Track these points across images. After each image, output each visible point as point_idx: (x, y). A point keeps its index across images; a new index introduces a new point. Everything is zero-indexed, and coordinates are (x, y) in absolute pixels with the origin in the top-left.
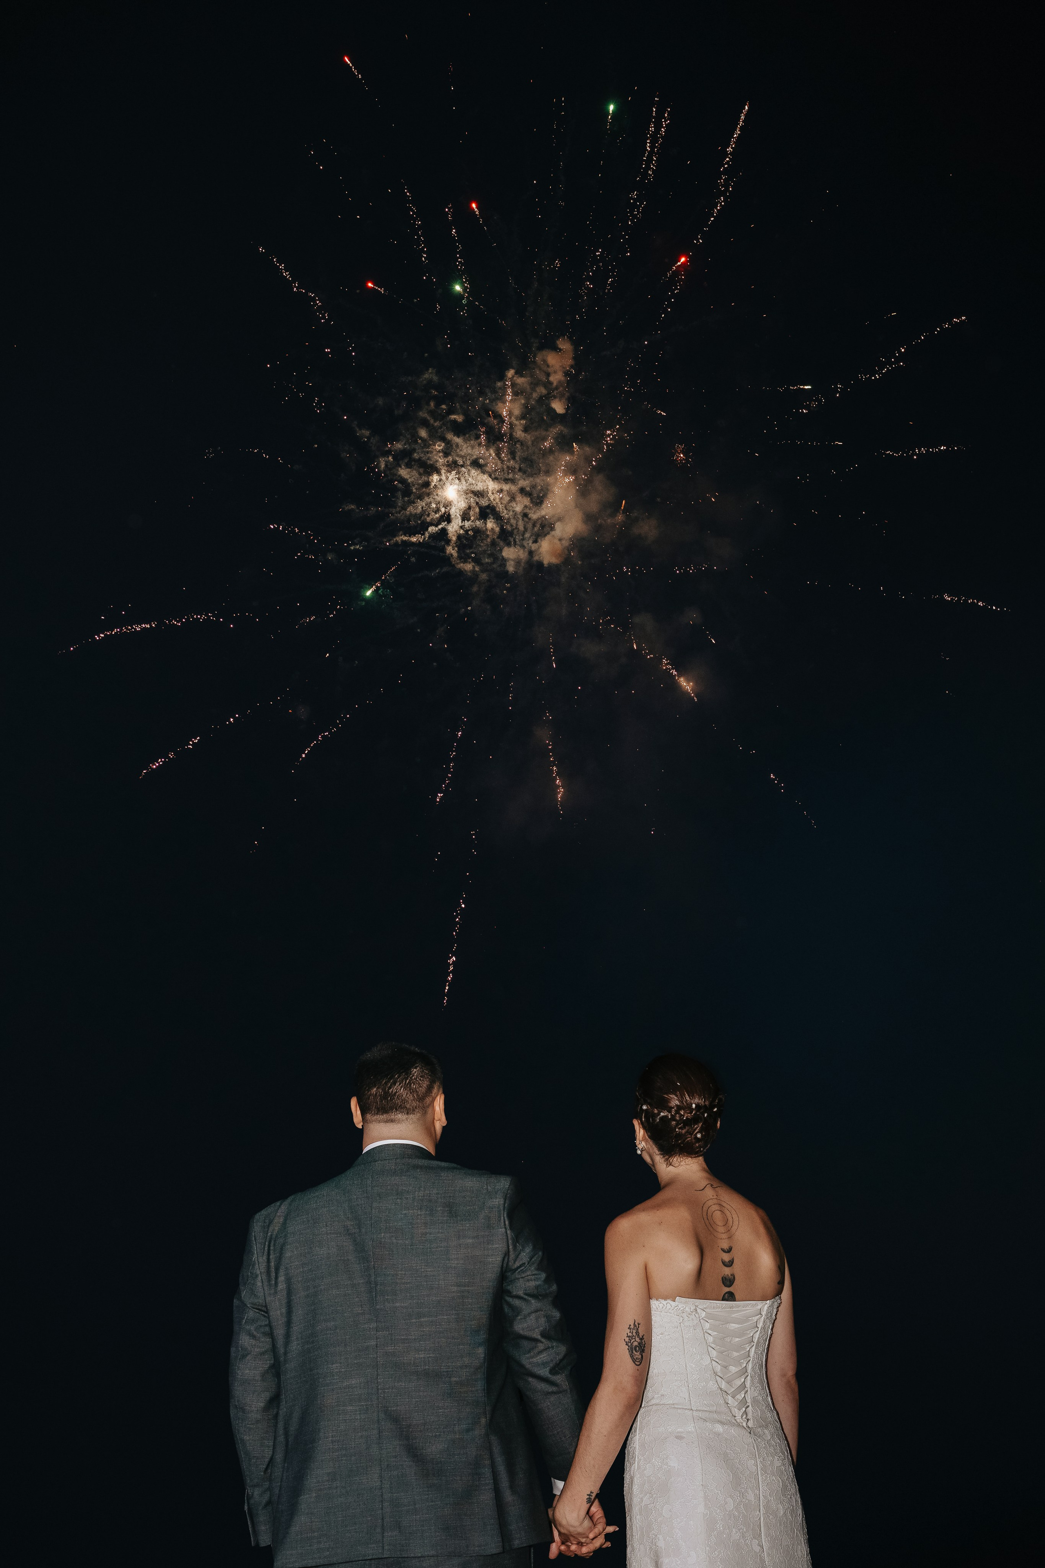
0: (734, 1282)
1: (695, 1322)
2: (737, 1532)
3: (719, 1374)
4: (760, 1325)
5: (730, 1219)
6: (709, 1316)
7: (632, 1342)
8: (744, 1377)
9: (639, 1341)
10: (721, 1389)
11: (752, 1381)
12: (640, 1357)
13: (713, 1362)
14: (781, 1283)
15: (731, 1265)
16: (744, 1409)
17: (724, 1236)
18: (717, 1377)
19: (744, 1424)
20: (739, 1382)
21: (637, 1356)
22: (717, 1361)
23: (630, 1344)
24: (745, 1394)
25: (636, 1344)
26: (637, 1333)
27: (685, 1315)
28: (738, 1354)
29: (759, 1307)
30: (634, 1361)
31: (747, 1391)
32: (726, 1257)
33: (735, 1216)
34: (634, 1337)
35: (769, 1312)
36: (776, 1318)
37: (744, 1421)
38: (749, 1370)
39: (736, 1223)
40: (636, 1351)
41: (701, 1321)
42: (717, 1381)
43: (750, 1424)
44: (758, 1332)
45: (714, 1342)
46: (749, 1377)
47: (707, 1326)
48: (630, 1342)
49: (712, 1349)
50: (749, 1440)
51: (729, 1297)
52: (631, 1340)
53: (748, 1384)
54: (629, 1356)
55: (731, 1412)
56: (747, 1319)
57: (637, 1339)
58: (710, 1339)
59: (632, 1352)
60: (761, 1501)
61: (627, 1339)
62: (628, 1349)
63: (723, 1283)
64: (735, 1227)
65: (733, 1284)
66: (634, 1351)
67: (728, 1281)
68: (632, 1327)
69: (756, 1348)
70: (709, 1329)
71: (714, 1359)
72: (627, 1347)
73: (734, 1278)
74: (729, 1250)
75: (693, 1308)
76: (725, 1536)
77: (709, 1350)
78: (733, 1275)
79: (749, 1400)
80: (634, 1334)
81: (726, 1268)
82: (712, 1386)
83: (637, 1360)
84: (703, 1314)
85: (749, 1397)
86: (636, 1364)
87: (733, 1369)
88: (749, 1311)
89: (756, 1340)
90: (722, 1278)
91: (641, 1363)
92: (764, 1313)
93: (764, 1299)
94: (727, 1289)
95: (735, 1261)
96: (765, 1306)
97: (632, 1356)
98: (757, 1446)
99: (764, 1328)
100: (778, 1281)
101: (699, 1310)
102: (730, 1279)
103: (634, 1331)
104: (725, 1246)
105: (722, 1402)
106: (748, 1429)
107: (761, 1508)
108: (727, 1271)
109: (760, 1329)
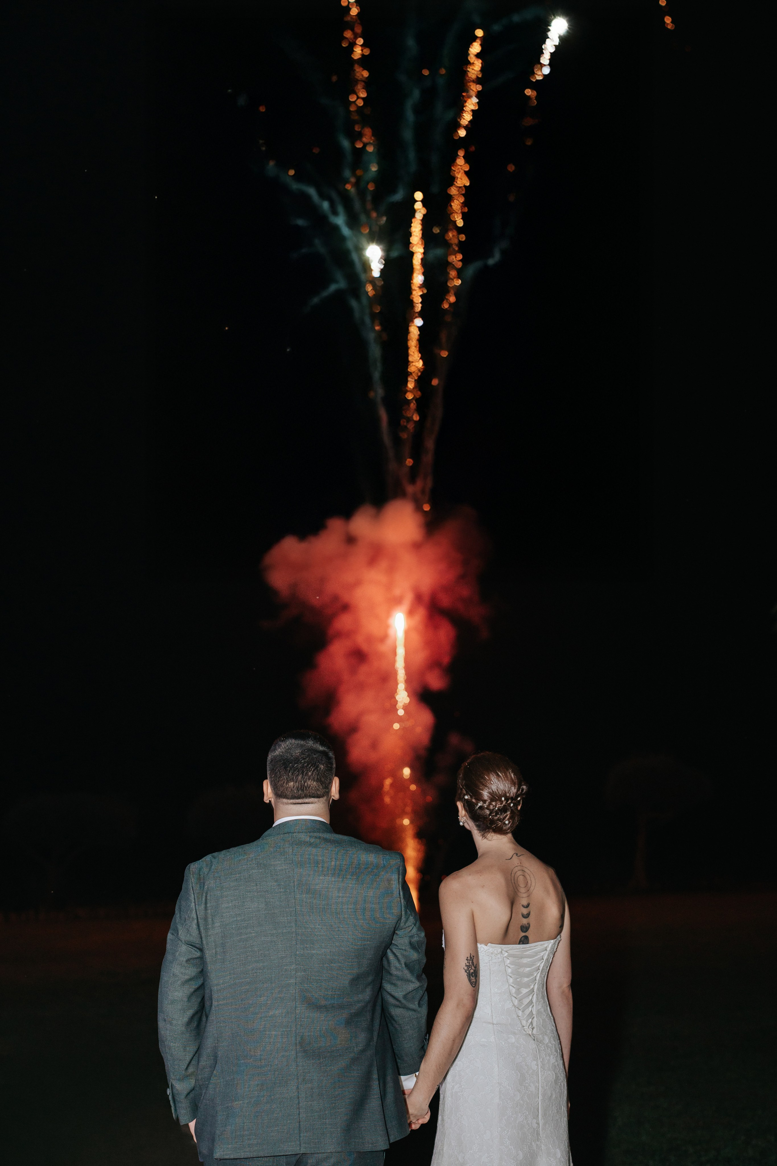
0: (529, 929)
1: (500, 960)
2: (521, 1116)
3: (514, 995)
4: (545, 958)
5: (529, 882)
6: (510, 956)
7: (469, 969)
8: (532, 995)
9: (474, 969)
10: (515, 1006)
11: (537, 998)
12: (475, 981)
13: (510, 987)
14: (562, 926)
15: (528, 917)
16: (530, 1020)
17: (525, 895)
18: (513, 997)
19: (530, 1033)
20: (526, 1001)
21: (473, 980)
22: (513, 985)
23: (468, 971)
24: (532, 1008)
25: (472, 971)
26: (473, 963)
27: (493, 956)
28: (528, 979)
29: (545, 946)
30: (471, 983)
31: (533, 1006)
32: (525, 911)
33: (533, 879)
34: (470, 966)
35: (552, 948)
36: (556, 951)
37: (530, 1030)
38: (535, 991)
39: (533, 884)
40: (472, 977)
41: (504, 958)
42: (512, 1001)
43: (535, 1031)
44: (543, 963)
45: (512, 973)
46: (535, 995)
47: (508, 961)
48: (468, 970)
49: (510, 977)
50: (532, 1045)
51: (524, 939)
52: (468, 969)
53: (534, 1000)
54: (468, 980)
55: (521, 1023)
56: (537, 953)
57: (473, 968)
58: (509, 970)
59: (470, 977)
60: (540, 1091)
61: (466, 968)
62: (467, 975)
63: (521, 930)
64: (532, 888)
65: (528, 930)
66: (471, 977)
67: (525, 928)
68: (469, 958)
69: (541, 974)
70: (509, 964)
71: (511, 984)
72: (466, 974)
73: (529, 926)
74: (528, 906)
75: (500, 950)
76: (512, 1119)
77: (508, 978)
78: (529, 924)
79: (534, 1013)
80: (471, 964)
81: (524, 919)
82: (509, 1005)
83: (474, 983)
84: (506, 954)
85: (535, 1010)
86: (472, 986)
87: (524, 991)
88: (538, 949)
89: (541, 968)
90: (521, 926)
91: (475, 985)
92: (548, 949)
93: (549, 939)
94: (524, 934)
95: (531, 913)
96: (549, 944)
97: (470, 980)
98: (538, 1049)
99: (547, 959)
100: (559, 926)
101: (503, 952)
102: (526, 927)
103: (471, 962)
104: (525, 903)
105: (515, 1016)
106: (532, 1037)
107: (540, 1096)
108: (525, 921)
109: (544, 960)
